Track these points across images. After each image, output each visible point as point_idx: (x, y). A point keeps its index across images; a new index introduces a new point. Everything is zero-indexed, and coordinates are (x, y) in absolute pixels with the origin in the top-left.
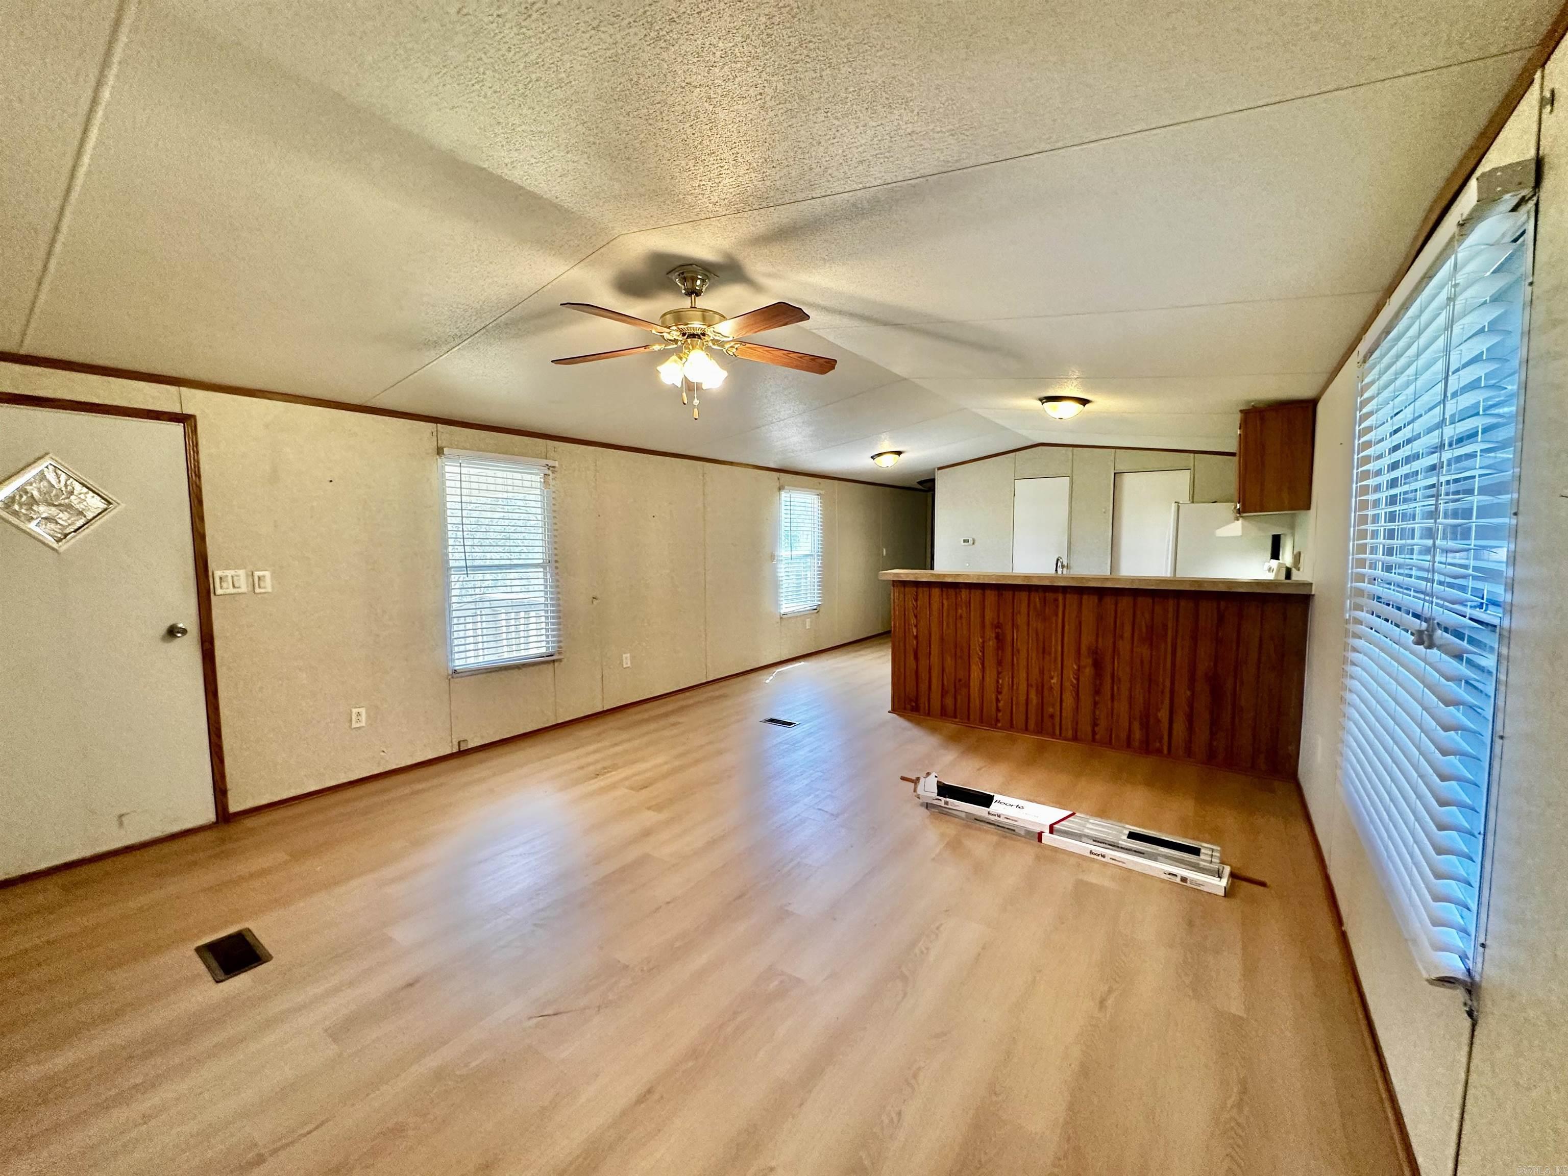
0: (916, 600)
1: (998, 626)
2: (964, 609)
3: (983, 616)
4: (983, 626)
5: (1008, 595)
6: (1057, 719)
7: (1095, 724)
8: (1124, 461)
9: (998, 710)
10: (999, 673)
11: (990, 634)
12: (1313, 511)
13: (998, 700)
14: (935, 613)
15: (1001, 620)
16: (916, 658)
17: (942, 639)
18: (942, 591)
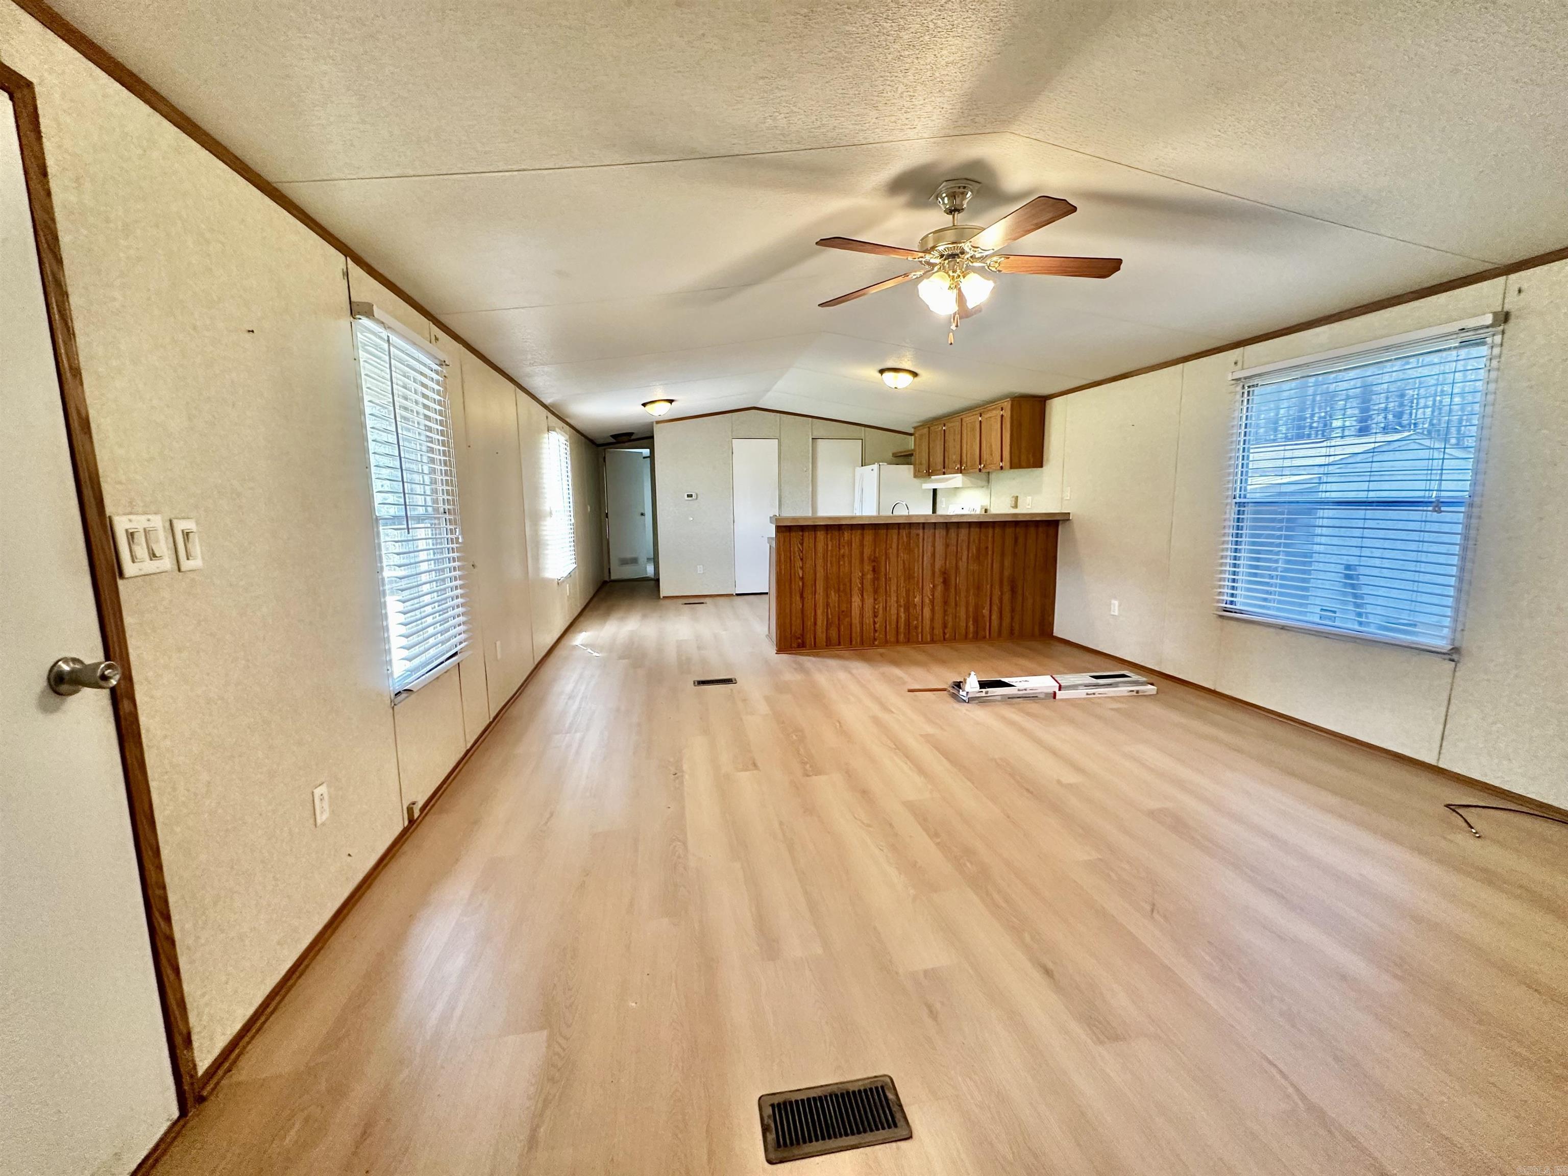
0: (802, 544)
1: (874, 560)
2: (846, 547)
3: (862, 553)
4: (862, 561)
5: (883, 532)
6: (920, 630)
7: (945, 626)
8: (821, 429)
9: (875, 631)
10: (875, 600)
11: (868, 568)
12: (1047, 468)
13: (875, 623)
14: (820, 554)
15: (877, 555)
16: (802, 596)
17: (827, 578)
18: (827, 534)
